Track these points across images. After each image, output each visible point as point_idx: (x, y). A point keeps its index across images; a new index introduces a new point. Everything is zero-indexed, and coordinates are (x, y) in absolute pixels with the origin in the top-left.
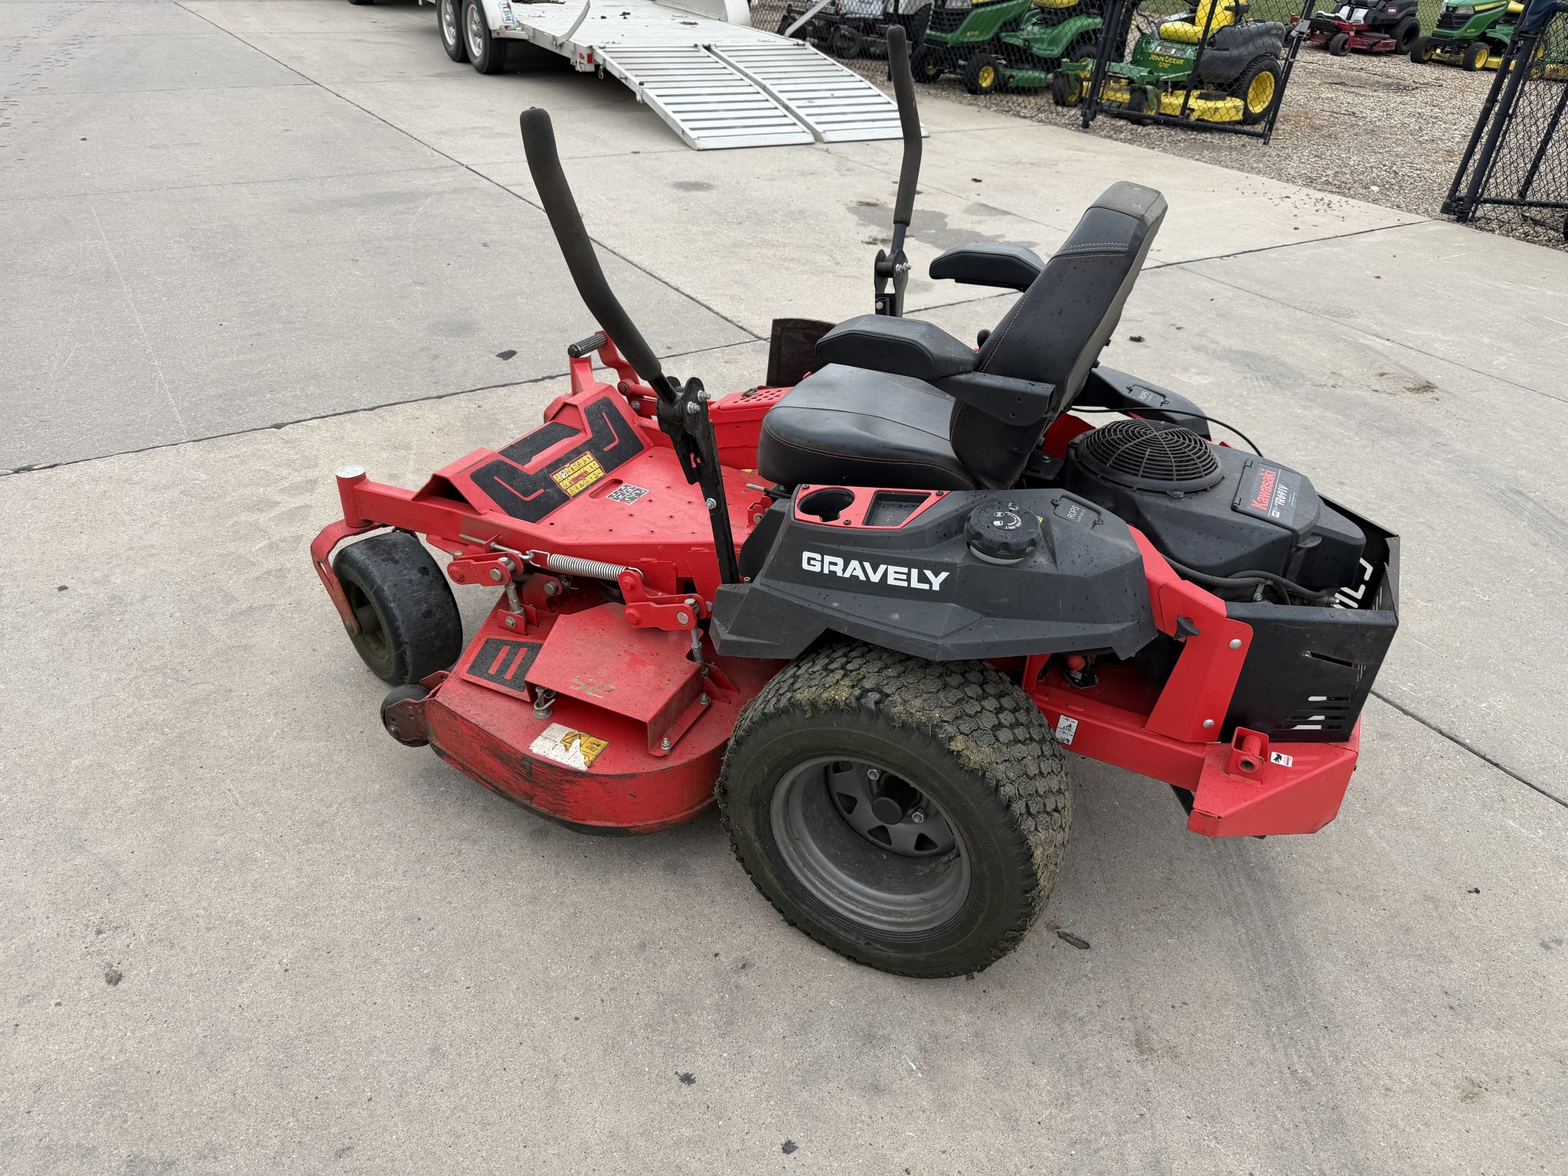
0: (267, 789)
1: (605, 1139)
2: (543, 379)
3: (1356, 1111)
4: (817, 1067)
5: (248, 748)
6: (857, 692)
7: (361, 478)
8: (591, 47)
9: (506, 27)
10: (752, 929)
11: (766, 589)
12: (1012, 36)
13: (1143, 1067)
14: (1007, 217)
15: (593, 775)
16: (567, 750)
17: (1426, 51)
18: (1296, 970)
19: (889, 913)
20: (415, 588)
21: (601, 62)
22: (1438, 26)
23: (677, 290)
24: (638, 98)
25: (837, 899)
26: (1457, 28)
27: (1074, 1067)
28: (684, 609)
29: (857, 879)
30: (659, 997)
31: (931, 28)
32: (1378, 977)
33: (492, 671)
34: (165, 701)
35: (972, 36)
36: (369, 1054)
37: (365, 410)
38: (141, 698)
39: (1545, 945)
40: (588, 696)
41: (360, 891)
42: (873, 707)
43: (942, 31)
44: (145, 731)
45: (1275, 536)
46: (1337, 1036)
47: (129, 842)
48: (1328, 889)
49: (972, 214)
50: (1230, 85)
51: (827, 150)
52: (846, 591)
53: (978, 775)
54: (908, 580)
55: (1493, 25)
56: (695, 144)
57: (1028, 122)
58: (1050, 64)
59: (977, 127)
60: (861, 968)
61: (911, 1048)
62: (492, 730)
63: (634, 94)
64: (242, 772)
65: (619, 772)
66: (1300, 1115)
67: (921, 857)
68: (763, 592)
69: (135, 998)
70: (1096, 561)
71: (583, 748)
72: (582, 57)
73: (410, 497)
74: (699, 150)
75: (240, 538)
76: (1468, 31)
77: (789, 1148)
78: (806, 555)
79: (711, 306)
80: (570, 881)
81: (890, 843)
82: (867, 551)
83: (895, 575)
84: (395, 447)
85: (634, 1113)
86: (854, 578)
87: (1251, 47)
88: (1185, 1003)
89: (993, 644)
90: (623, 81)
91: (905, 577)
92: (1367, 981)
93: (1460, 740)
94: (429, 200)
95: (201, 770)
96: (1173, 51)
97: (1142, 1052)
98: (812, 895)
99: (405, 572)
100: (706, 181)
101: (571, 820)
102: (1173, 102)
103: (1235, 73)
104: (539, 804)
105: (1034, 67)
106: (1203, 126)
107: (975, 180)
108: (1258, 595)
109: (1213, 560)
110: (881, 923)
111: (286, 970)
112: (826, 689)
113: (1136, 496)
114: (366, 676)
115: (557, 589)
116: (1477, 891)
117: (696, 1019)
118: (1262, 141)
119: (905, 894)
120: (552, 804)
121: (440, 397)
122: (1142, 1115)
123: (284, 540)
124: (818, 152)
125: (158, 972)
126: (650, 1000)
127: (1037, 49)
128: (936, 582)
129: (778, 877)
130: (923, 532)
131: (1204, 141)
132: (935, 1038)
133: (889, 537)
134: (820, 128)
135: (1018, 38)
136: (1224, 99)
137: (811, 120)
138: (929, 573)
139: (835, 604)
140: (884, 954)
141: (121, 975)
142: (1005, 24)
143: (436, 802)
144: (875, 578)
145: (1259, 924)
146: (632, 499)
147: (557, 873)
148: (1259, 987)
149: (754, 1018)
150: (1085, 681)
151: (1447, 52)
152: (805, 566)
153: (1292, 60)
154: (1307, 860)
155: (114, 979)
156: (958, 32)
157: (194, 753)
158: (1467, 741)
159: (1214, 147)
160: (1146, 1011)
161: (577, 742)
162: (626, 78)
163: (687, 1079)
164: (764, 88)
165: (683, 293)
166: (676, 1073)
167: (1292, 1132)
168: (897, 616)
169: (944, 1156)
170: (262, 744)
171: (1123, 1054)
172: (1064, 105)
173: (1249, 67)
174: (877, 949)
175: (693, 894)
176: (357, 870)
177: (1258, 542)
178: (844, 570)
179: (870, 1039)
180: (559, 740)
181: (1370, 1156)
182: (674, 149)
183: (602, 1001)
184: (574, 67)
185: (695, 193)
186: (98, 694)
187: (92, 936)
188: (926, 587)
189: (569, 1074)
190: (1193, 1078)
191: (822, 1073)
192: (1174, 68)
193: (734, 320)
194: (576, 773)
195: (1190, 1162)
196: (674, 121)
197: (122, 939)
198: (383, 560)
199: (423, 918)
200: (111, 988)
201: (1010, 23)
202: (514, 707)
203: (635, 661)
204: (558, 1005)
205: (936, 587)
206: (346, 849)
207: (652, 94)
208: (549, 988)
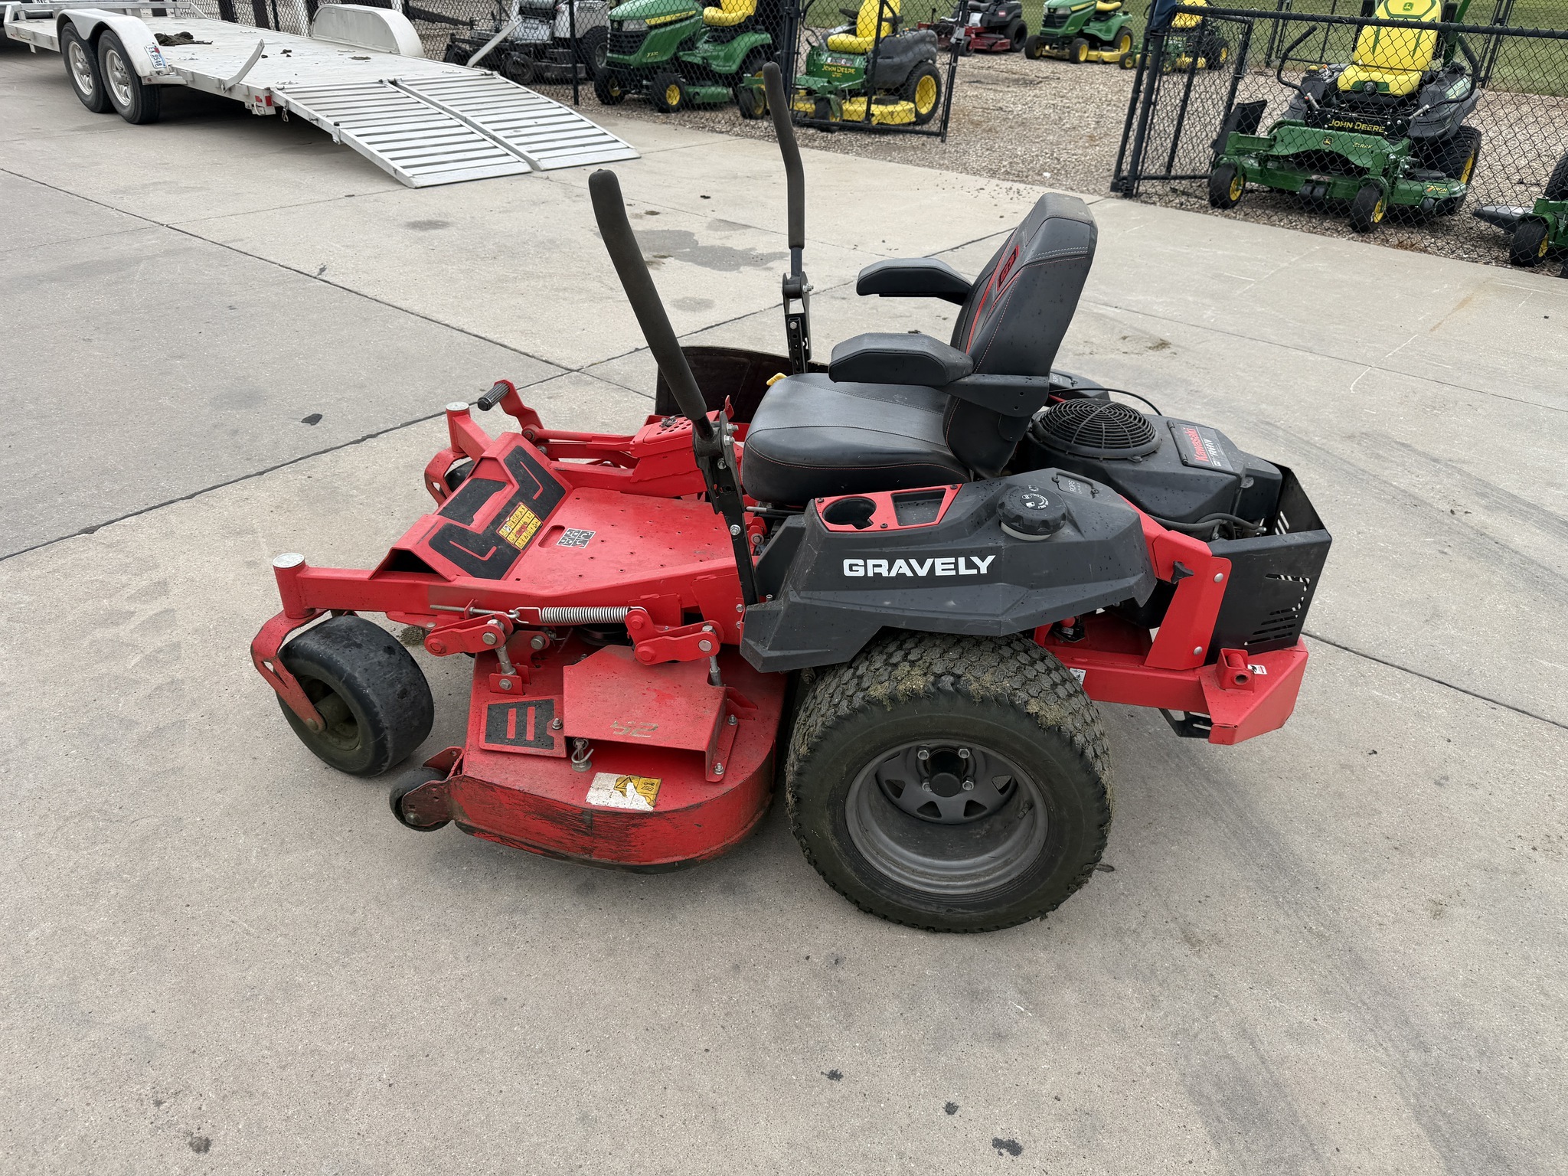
0: (275, 910)
1: (786, 1151)
2: (364, 439)
3: (1366, 948)
4: (941, 1032)
5: (231, 874)
6: (931, 678)
7: (301, 566)
8: (268, 89)
9: (158, 73)
10: (828, 927)
11: (808, 601)
12: (689, 55)
13: (1200, 957)
14: (749, 230)
15: (660, 813)
16: (624, 795)
17: (1037, 48)
18: (1276, 847)
19: (962, 878)
20: (386, 670)
21: (284, 105)
22: (1044, 26)
23: (462, 331)
24: (335, 139)
25: (912, 877)
26: (1060, 27)
27: (1147, 972)
28: (706, 637)
29: (925, 855)
30: (774, 1010)
31: (612, 51)
32: (1336, 838)
33: (511, 734)
34: (108, 845)
35: (653, 57)
36: (520, 1141)
37: (182, 499)
38: (77, 848)
39: (1438, 783)
40: (635, 738)
41: (429, 988)
42: (951, 689)
43: (624, 53)
44: (101, 882)
45: (1226, 482)
46: (1327, 893)
47: (144, 1002)
48: (1270, 776)
49: (716, 230)
50: (897, 90)
51: (548, 178)
52: (894, 589)
53: (1056, 731)
54: (956, 568)
55: (1087, 23)
56: (411, 182)
57: (725, 137)
58: (732, 80)
59: (682, 145)
60: (939, 936)
61: (1012, 993)
62: (540, 792)
63: (330, 136)
64: (237, 900)
65: (685, 805)
66: (1329, 962)
67: (971, 822)
68: (805, 605)
69: (238, 1158)
70: (1111, 525)
71: (639, 790)
72: (258, 99)
73: (366, 576)
74: (416, 188)
75: (106, 658)
76: (1067, 29)
77: (951, 1109)
78: (847, 563)
79: (506, 344)
80: (638, 925)
81: (939, 815)
82: (912, 548)
83: (942, 567)
84: (238, 533)
85: (802, 1120)
86: (901, 576)
87: (910, 55)
88: (1207, 897)
89: (1045, 612)
90: (315, 123)
91: (952, 566)
92: (1328, 843)
93: (1312, 634)
94: (142, 266)
95: (188, 909)
96: (843, 62)
97: (1193, 946)
98: (889, 878)
99: (372, 655)
100: (439, 219)
101: (637, 863)
102: (856, 108)
103: (901, 78)
104: (600, 856)
105: (716, 83)
106: (884, 130)
107: (704, 197)
108: (1216, 535)
109: (1185, 510)
110: (960, 888)
111: (390, 1085)
112: (899, 681)
113: (1105, 465)
114: (326, 773)
115: (544, 642)
116: (1375, 752)
117: (816, 1020)
118: (939, 139)
119: (973, 857)
120: (616, 852)
121: (261, 473)
122: (1216, 997)
123: (160, 651)
124: (540, 181)
125: (248, 1126)
126: (766, 1015)
127: (717, 66)
128: (983, 566)
129: (856, 870)
130: (961, 523)
131: (888, 143)
132: (1028, 979)
133: (931, 533)
134: (534, 157)
135: (693, 55)
136: (895, 103)
137: (522, 149)
138: (975, 559)
139: (887, 603)
140: (966, 916)
141: (207, 1140)
142: (681, 44)
143: (465, 883)
144: (922, 572)
145: (1232, 817)
146: (584, 542)
147: (622, 921)
148: (1256, 869)
149: (867, 1006)
150: (1076, 635)
151: (1054, 48)
152: (847, 573)
153: (954, 64)
154: (1246, 756)
155: (202, 1146)
156: (640, 53)
157: (171, 893)
158: (1318, 634)
159: (899, 148)
160: (1181, 911)
161: (630, 786)
162: (317, 120)
163: (834, 1075)
164: (466, 120)
165: (470, 334)
166: (822, 1073)
167: (1329, 978)
168: (952, 603)
169: (1080, 1077)
170: (245, 866)
171: (1181, 951)
172: (751, 117)
173: (911, 73)
174: (960, 913)
175: (759, 908)
176: (416, 968)
177: (1215, 489)
178: (889, 570)
179: (975, 995)
180: (611, 787)
181: (1391, 980)
182: (390, 188)
183: (723, 1027)
184: (250, 111)
185: (433, 232)
186: (22, 856)
187: (152, 1109)
188: (974, 572)
189: (725, 1103)
190: (1240, 956)
191: (948, 1036)
192: (846, 77)
193: (536, 354)
194: (643, 815)
195: (1268, 1024)
196: (382, 160)
197: (189, 1104)
198: (346, 647)
199: (509, 997)
200: (203, 1156)
201: (686, 42)
202: (550, 766)
203: (661, 697)
204: (684, 1043)
205: (984, 571)
206: (392, 950)
207: (351, 134)
208: (667, 1030)
